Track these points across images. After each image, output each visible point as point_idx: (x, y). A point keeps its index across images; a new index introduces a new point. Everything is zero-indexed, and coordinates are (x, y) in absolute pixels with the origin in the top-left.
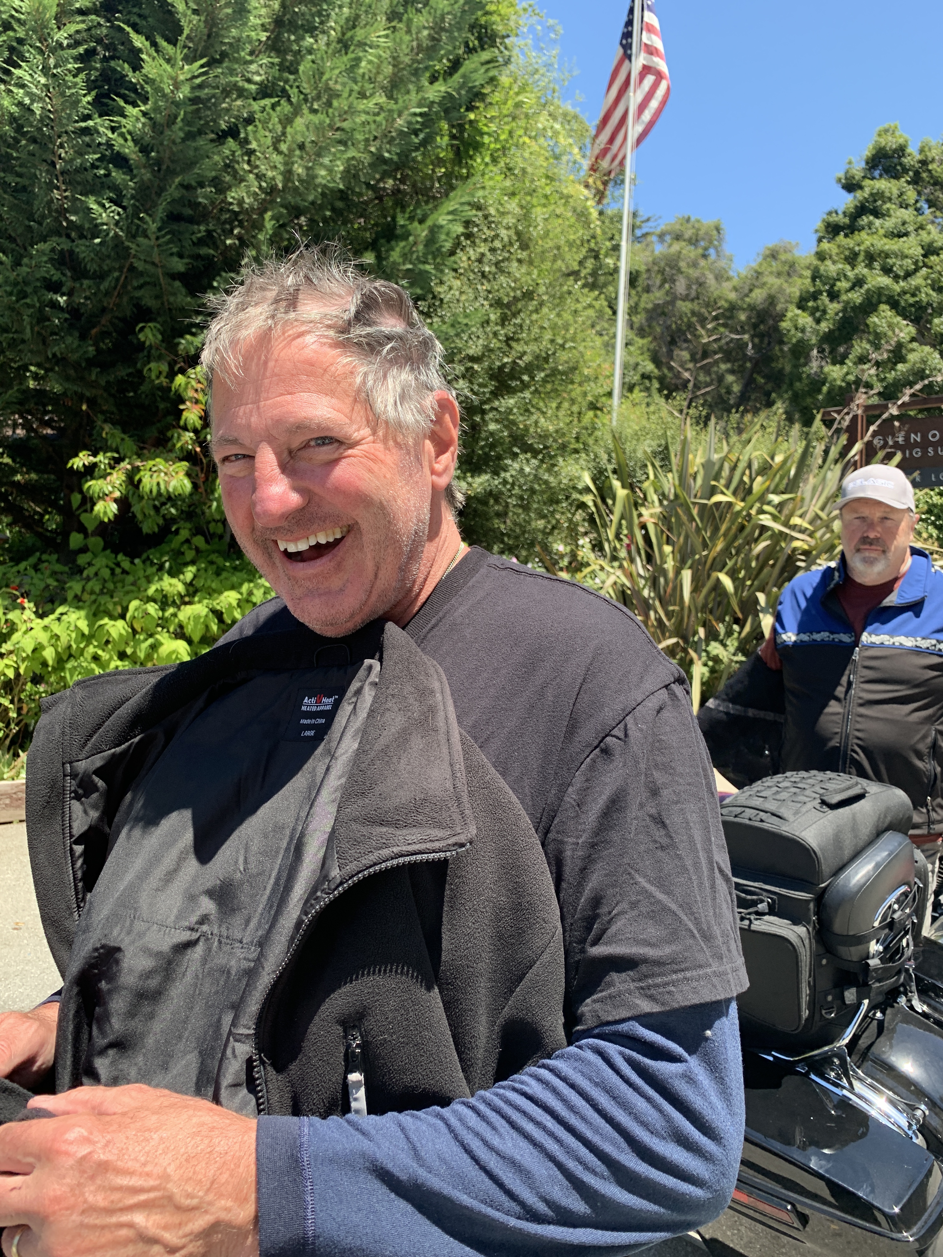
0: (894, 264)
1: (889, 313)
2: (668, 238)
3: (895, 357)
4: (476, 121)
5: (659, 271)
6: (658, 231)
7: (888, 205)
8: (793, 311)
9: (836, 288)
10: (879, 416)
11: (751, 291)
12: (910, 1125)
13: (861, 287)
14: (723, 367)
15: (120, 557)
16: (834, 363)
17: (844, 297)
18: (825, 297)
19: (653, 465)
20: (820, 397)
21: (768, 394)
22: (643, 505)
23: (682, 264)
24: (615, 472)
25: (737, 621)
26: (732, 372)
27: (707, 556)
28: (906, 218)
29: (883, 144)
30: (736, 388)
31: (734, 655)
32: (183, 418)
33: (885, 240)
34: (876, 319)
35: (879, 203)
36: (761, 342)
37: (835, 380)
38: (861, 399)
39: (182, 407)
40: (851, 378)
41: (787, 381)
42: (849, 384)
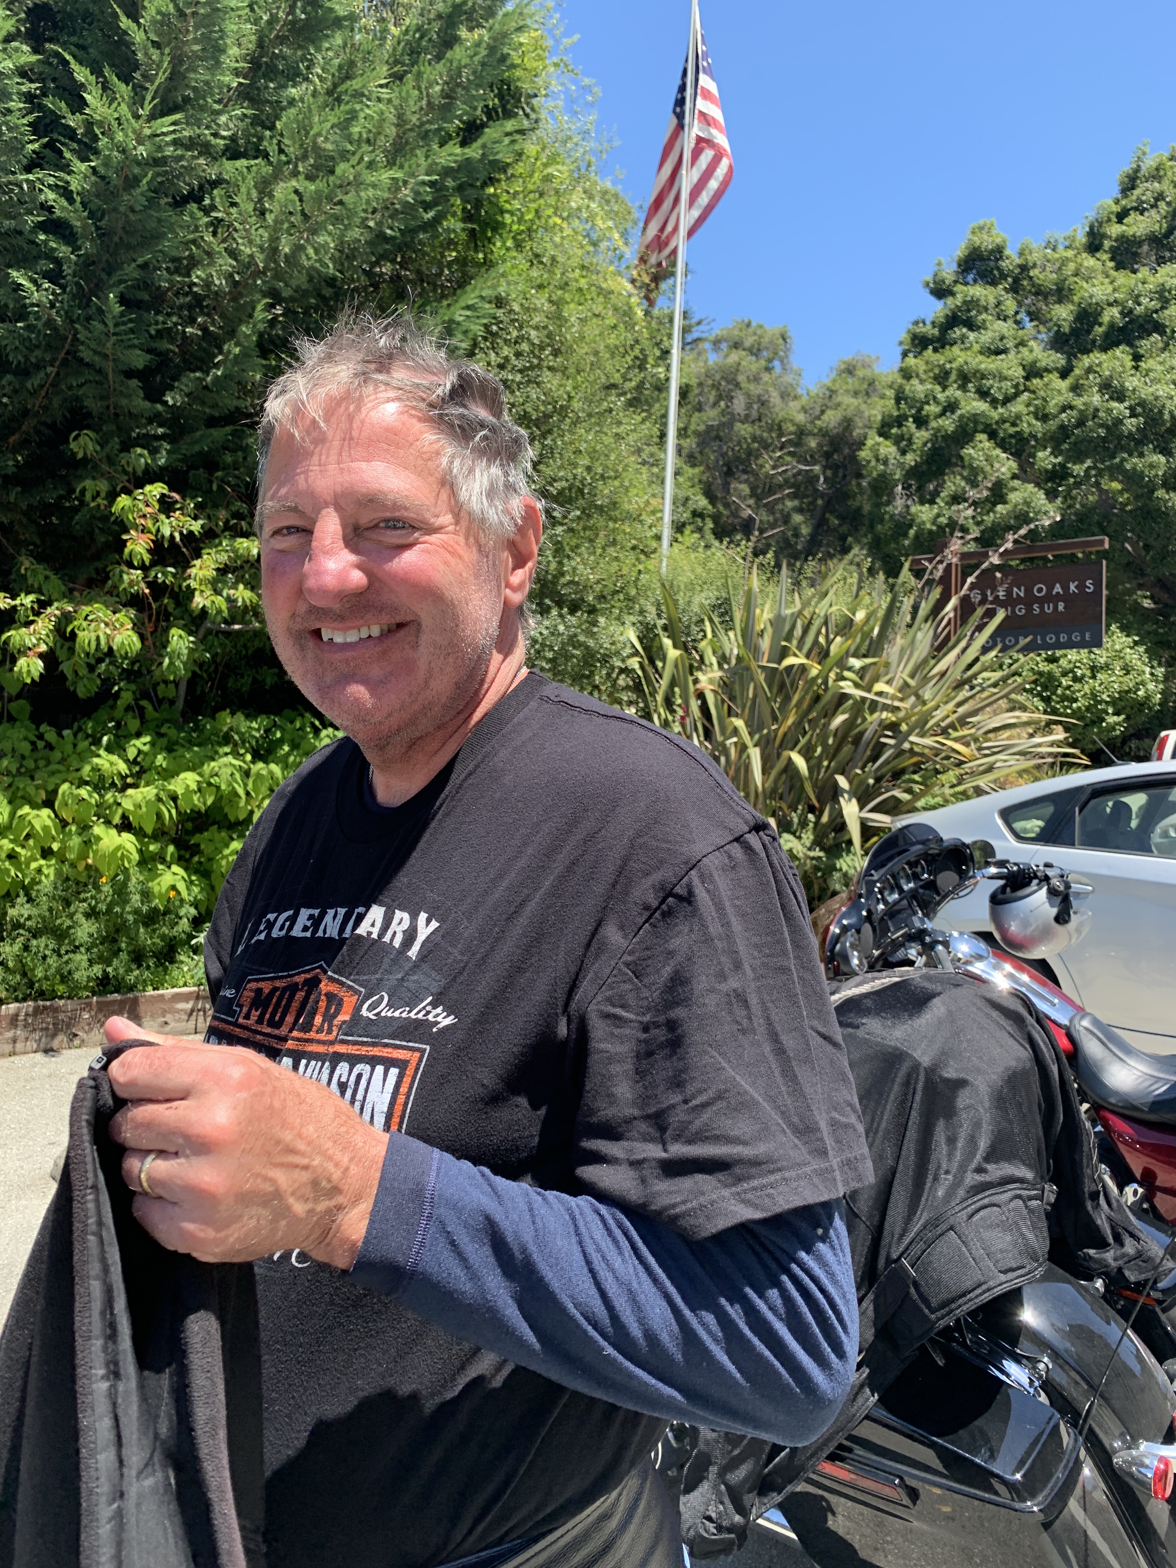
0: (992, 386)
1: (987, 444)
2: (724, 346)
3: (994, 495)
4: (495, 195)
5: (713, 386)
6: (712, 337)
7: (984, 316)
8: (872, 439)
9: (924, 413)
10: (977, 566)
11: (823, 412)
12: (1031, 1382)
13: (953, 412)
14: (789, 504)
15: (44, 728)
16: (922, 503)
17: (933, 424)
18: (910, 424)
19: (711, 621)
20: (907, 542)
21: (843, 538)
22: (699, 669)
23: (741, 378)
24: (665, 628)
25: (812, 809)
26: (800, 510)
27: (777, 730)
28: (1005, 331)
29: (978, 243)
30: (805, 530)
31: (810, 849)
32: (127, 551)
33: (981, 358)
34: (971, 451)
35: (974, 313)
36: (835, 474)
37: (924, 523)
38: (956, 545)
39: (125, 537)
40: (943, 520)
41: (867, 522)
42: (940, 527)
